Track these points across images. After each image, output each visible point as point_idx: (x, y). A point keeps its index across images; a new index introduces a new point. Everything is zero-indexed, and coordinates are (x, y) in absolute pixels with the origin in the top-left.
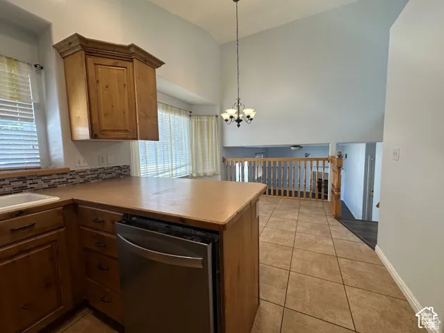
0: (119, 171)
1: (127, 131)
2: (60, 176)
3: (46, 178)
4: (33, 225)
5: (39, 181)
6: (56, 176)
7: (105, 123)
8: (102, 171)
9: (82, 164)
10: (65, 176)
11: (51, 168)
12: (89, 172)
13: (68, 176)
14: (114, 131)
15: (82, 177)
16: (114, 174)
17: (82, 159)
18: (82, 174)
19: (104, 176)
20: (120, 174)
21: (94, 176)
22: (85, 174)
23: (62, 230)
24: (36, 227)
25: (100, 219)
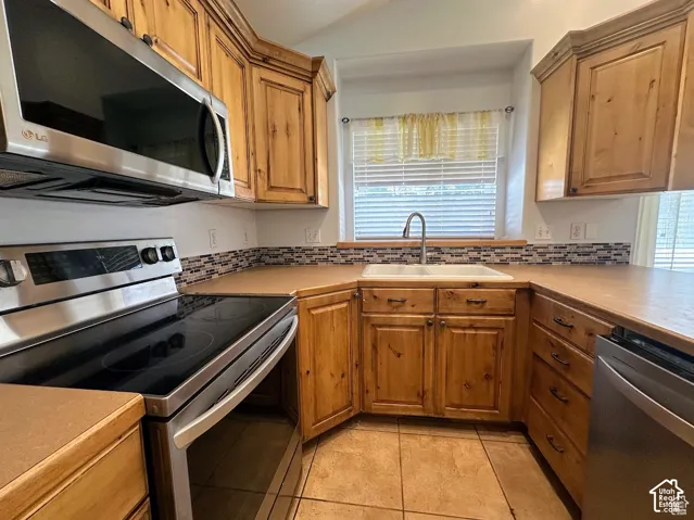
0: (605, 253)
1: (641, 175)
2: (515, 250)
3: (499, 251)
4: (484, 302)
5: (492, 254)
6: (509, 250)
7: (596, 167)
8: (574, 249)
9: (544, 236)
10: (518, 251)
11: (505, 238)
12: (551, 249)
13: (524, 252)
14: (609, 178)
15: (541, 254)
16: (593, 258)
17: (545, 228)
18: (542, 250)
19: (576, 258)
20: (607, 258)
21: (560, 255)
22: (546, 250)
23: (511, 319)
24: (487, 306)
25: (567, 320)
